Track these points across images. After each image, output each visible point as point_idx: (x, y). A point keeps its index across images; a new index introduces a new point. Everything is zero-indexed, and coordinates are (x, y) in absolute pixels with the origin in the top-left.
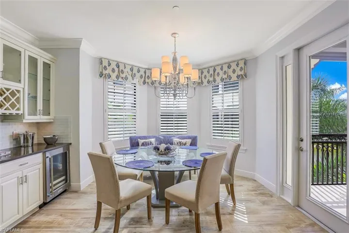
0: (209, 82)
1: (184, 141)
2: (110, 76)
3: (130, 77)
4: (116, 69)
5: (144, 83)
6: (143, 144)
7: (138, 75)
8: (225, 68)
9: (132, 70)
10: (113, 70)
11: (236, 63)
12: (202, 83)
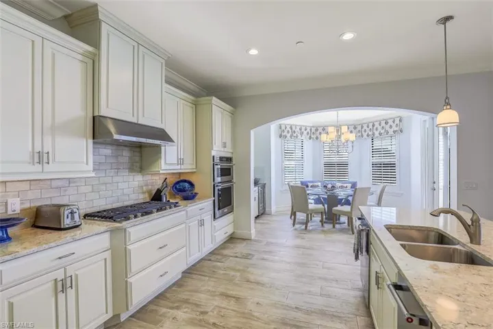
0: (368, 135)
1: (345, 185)
2: (286, 137)
3: (299, 135)
4: (290, 131)
5: (310, 138)
6: (312, 186)
7: (305, 133)
8: (383, 124)
9: (301, 129)
10: (288, 132)
11: (392, 120)
12: (362, 136)
